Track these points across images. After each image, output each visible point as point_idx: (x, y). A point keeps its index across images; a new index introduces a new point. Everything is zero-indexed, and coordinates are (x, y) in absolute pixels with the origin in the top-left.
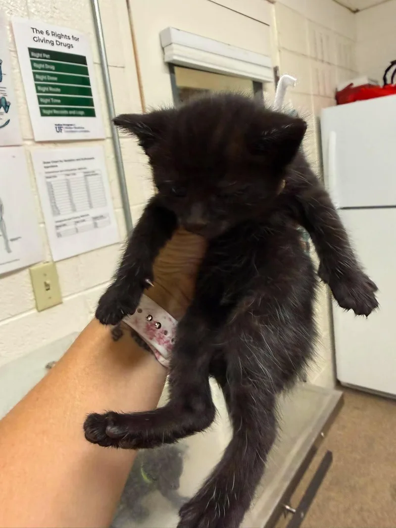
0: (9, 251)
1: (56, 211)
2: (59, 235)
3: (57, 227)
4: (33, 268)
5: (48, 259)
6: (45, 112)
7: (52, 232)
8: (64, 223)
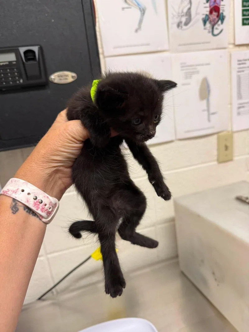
0: (209, 120)
1: (240, 96)
2: (239, 114)
3: (239, 108)
4: (220, 134)
5: (230, 129)
6: (245, 22)
7: (235, 111)
8: (243, 105)
